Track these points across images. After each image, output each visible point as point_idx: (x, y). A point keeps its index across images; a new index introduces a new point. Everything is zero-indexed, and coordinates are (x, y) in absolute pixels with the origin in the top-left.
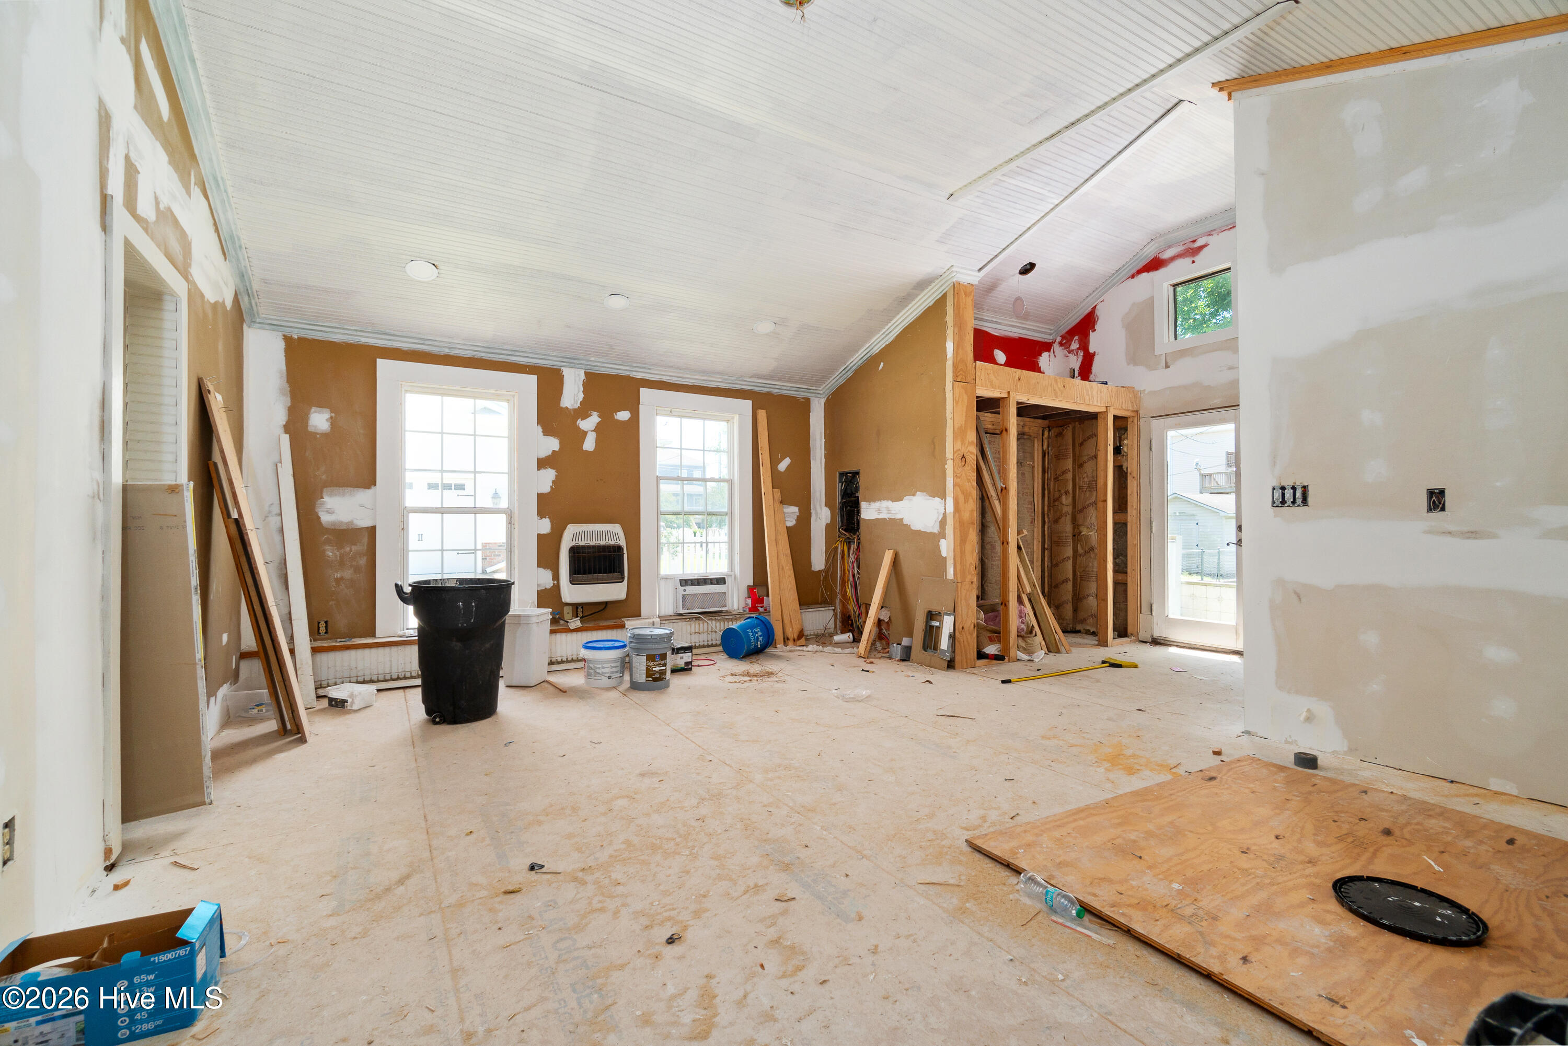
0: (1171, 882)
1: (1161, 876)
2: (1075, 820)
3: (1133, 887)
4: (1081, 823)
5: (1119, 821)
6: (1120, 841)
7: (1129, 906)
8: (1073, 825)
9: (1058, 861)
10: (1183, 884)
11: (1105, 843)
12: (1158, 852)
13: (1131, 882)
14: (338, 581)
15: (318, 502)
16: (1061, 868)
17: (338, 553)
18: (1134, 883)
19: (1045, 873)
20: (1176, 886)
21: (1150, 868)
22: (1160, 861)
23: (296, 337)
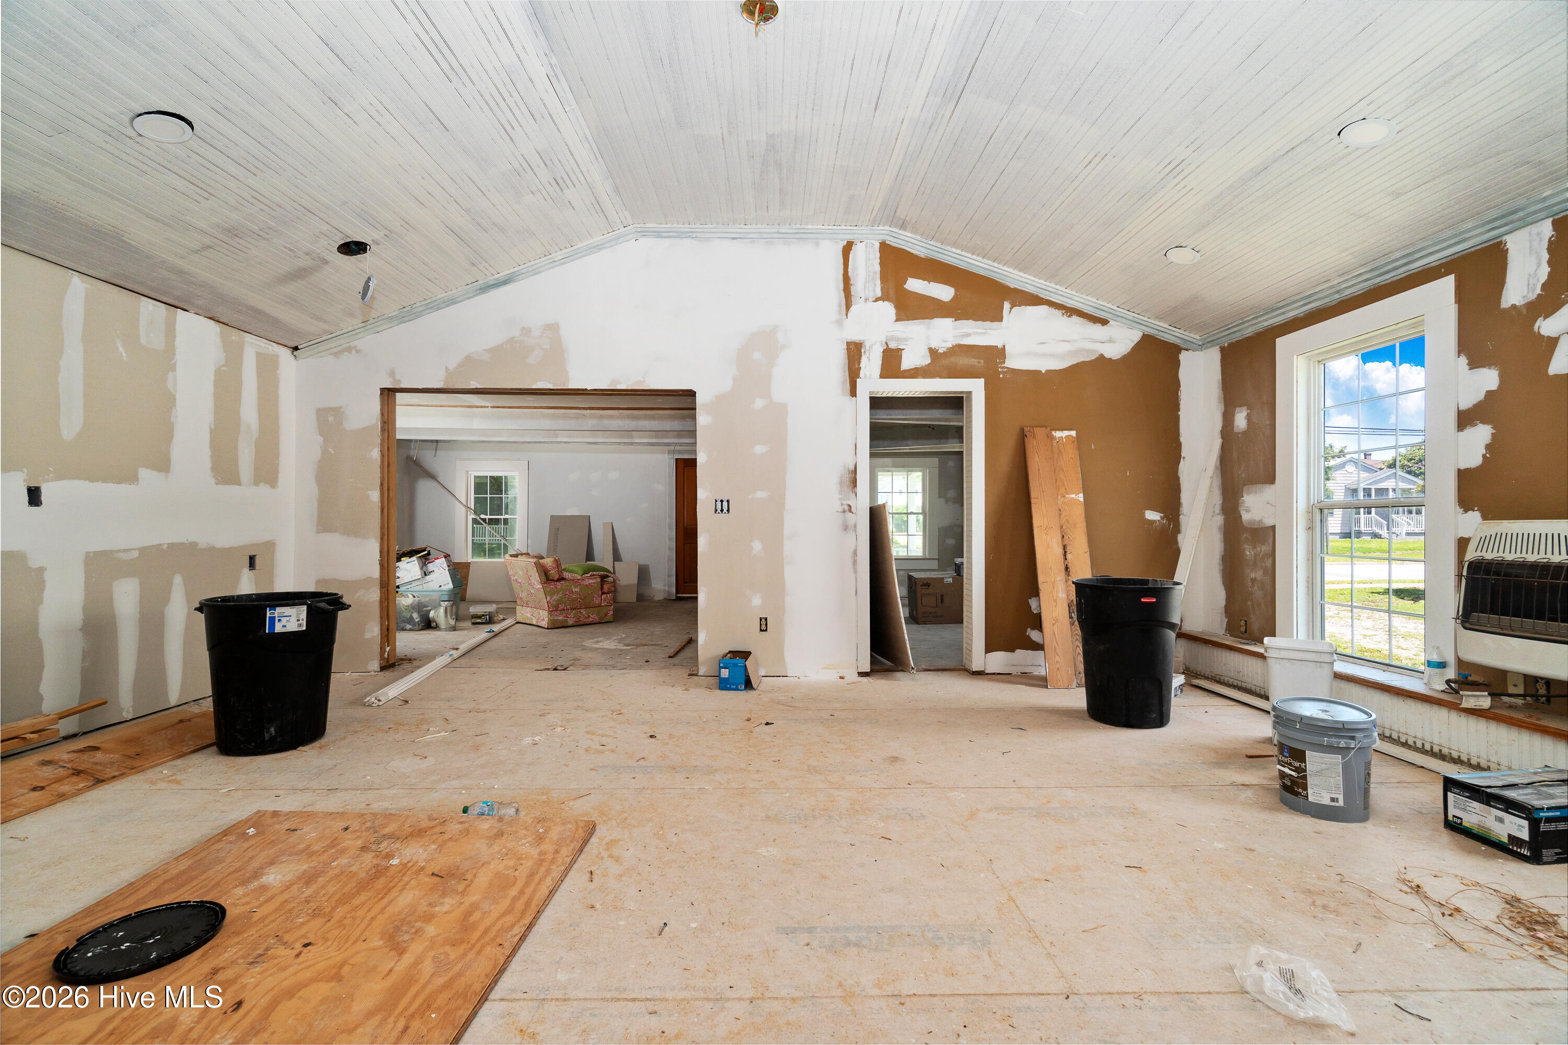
0: (401, 863)
1: (410, 864)
2: (522, 892)
3: (433, 842)
4: (513, 892)
5: (472, 919)
6: (460, 888)
7: (432, 828)
8: (520, 884)
9: (505, 836)
10: (388, 867)
11: (475, 876)
12: (416, 892)
13: (435, 847)
14: (1254, 580)
15: (1240, 501)
16: (499, 831)
17: (1253, 553)
18: (434, 847)
19: (506, 821)
20: (395, 862)
21: (422, 869)
22: (413, 881)
23: (1226, 345)
